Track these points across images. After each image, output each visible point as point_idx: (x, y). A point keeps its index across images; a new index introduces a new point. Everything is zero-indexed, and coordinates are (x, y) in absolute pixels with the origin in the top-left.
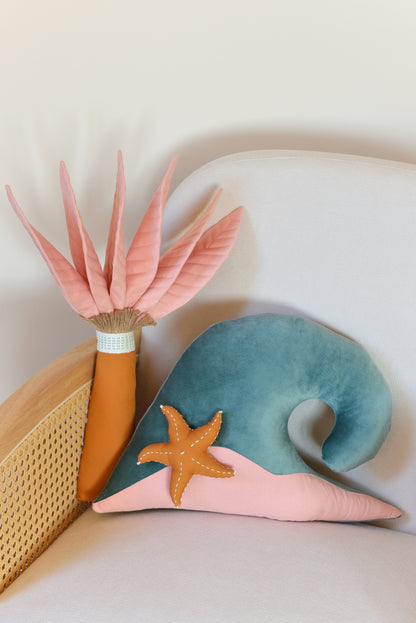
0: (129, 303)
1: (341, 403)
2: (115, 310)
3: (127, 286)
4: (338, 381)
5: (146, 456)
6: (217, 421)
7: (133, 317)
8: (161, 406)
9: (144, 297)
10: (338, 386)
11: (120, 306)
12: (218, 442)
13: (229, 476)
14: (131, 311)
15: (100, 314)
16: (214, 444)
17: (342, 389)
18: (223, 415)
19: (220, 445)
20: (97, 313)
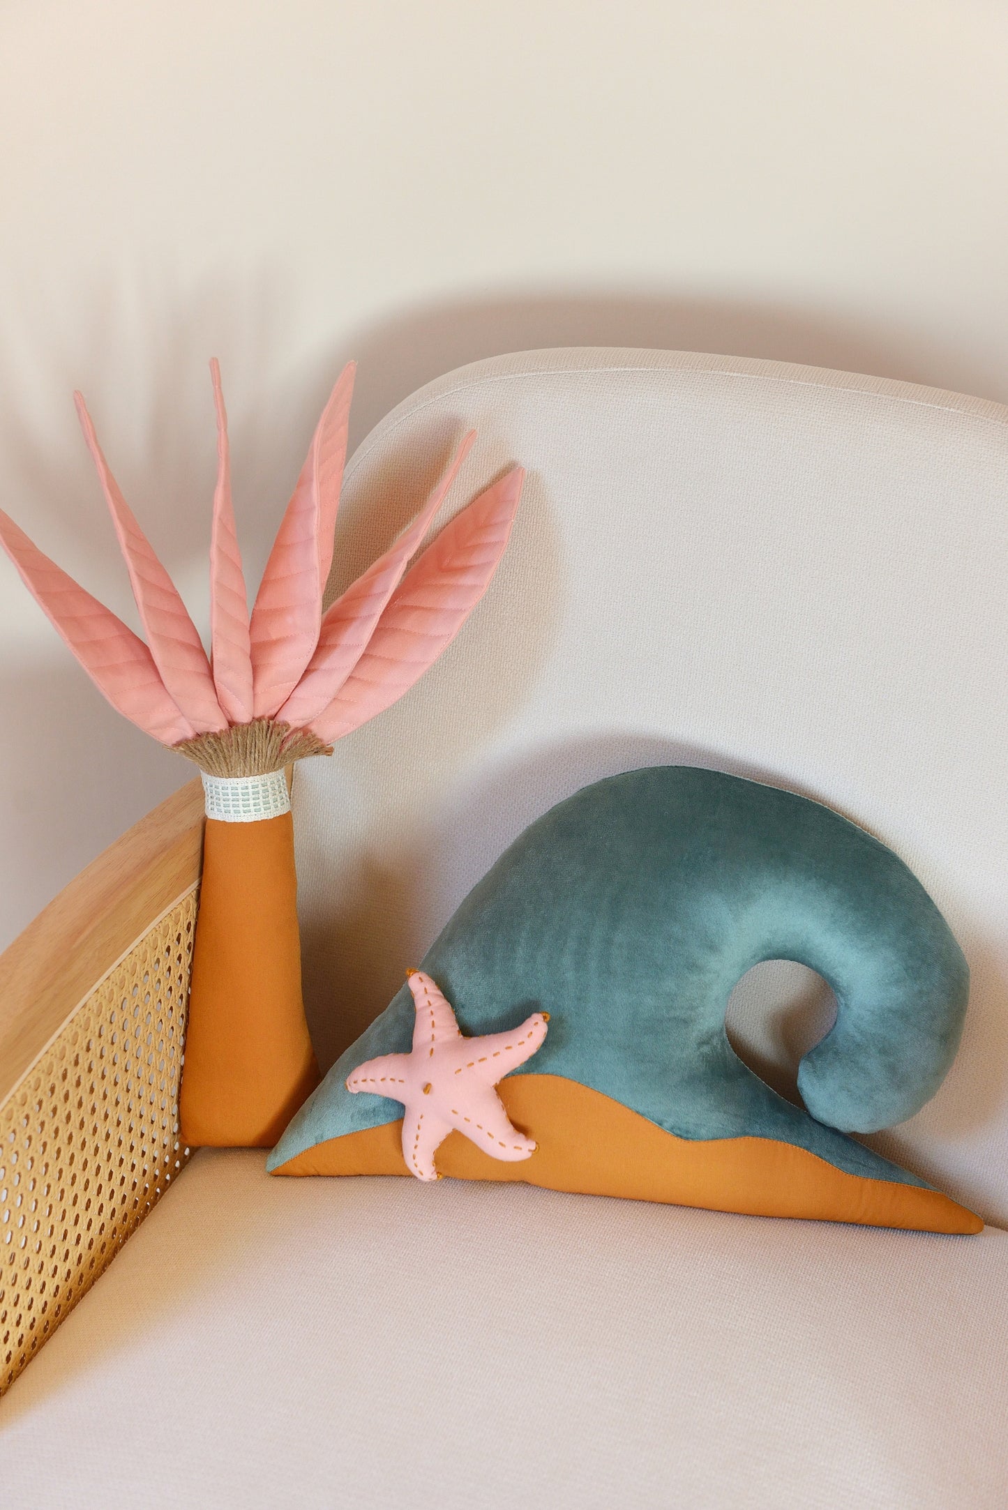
0: (265, 707)
2: (231, 724)
3: (255, 670)
7: (276, 740)
9: (296, 693)
11: (243, 715)
14: (270, 725)
15: (198, 735)
20: (190, 734)
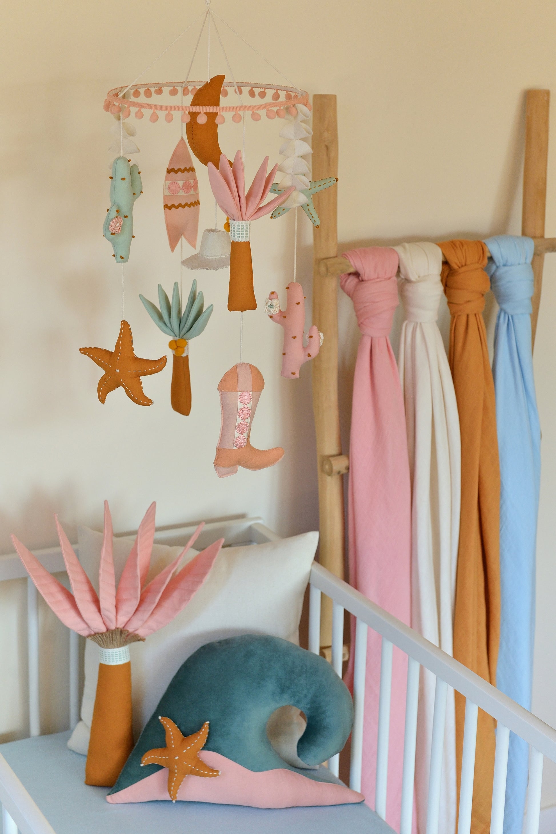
0: (120, 625)
1: (309, 709)
2: (108, 630)
3: (117, 610)
4: (305, 692)
5: (148, 759)
6: (205, 730)
7: (124, 636)
8: (160, 718)
9: (133, 618)
10: (305, 696)
12: (206, 747)
13: (215, 776)
14: (122, 630)
15: (96, 633)
16: (204, 749)
17: (310, 697)
18: (209, 724)
19: (209, 749)
20: (92, 633)
